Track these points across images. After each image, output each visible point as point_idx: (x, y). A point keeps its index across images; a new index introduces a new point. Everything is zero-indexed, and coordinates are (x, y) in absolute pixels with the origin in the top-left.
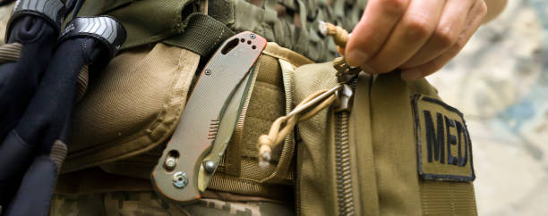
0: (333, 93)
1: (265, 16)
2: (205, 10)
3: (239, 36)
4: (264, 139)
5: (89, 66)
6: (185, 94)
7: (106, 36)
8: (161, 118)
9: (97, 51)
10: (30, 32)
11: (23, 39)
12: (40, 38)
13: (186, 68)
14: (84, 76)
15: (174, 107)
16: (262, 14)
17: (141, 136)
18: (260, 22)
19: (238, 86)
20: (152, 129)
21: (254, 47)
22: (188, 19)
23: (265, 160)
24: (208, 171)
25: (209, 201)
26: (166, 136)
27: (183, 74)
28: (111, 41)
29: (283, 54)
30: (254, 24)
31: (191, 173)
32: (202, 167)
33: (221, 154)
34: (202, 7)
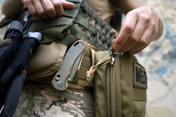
0: (109, 59)
1: (87, 35)
2: (69, 32)
3: (79, 41)
4: (88, 72)
5: (33, 48)
6: (63, 58)
7: (38, 38)
8: (55, 65)
9: (35, 43)
10: (14, 36)
11: (12, 38)
12: (18, 38)
13: (63, 50)
14: (31, 51)
15: (59, 62)
16: (86, 35)
17: (48, 70)
18: (85, 37)
19: (78, 57)
20: (52, 68)
21: (84, 45)
22: (64, 34)
23: (89, 78)
24: (69, 82)
25: (68, 91)
26: (56, 70)
27: (62, 52)
28: (40, 40)
29: (92, 48)
30: (84, 38)
31: (64, 82)
32: (67, 81)
33: (73, 77)
34: (68, 31)
